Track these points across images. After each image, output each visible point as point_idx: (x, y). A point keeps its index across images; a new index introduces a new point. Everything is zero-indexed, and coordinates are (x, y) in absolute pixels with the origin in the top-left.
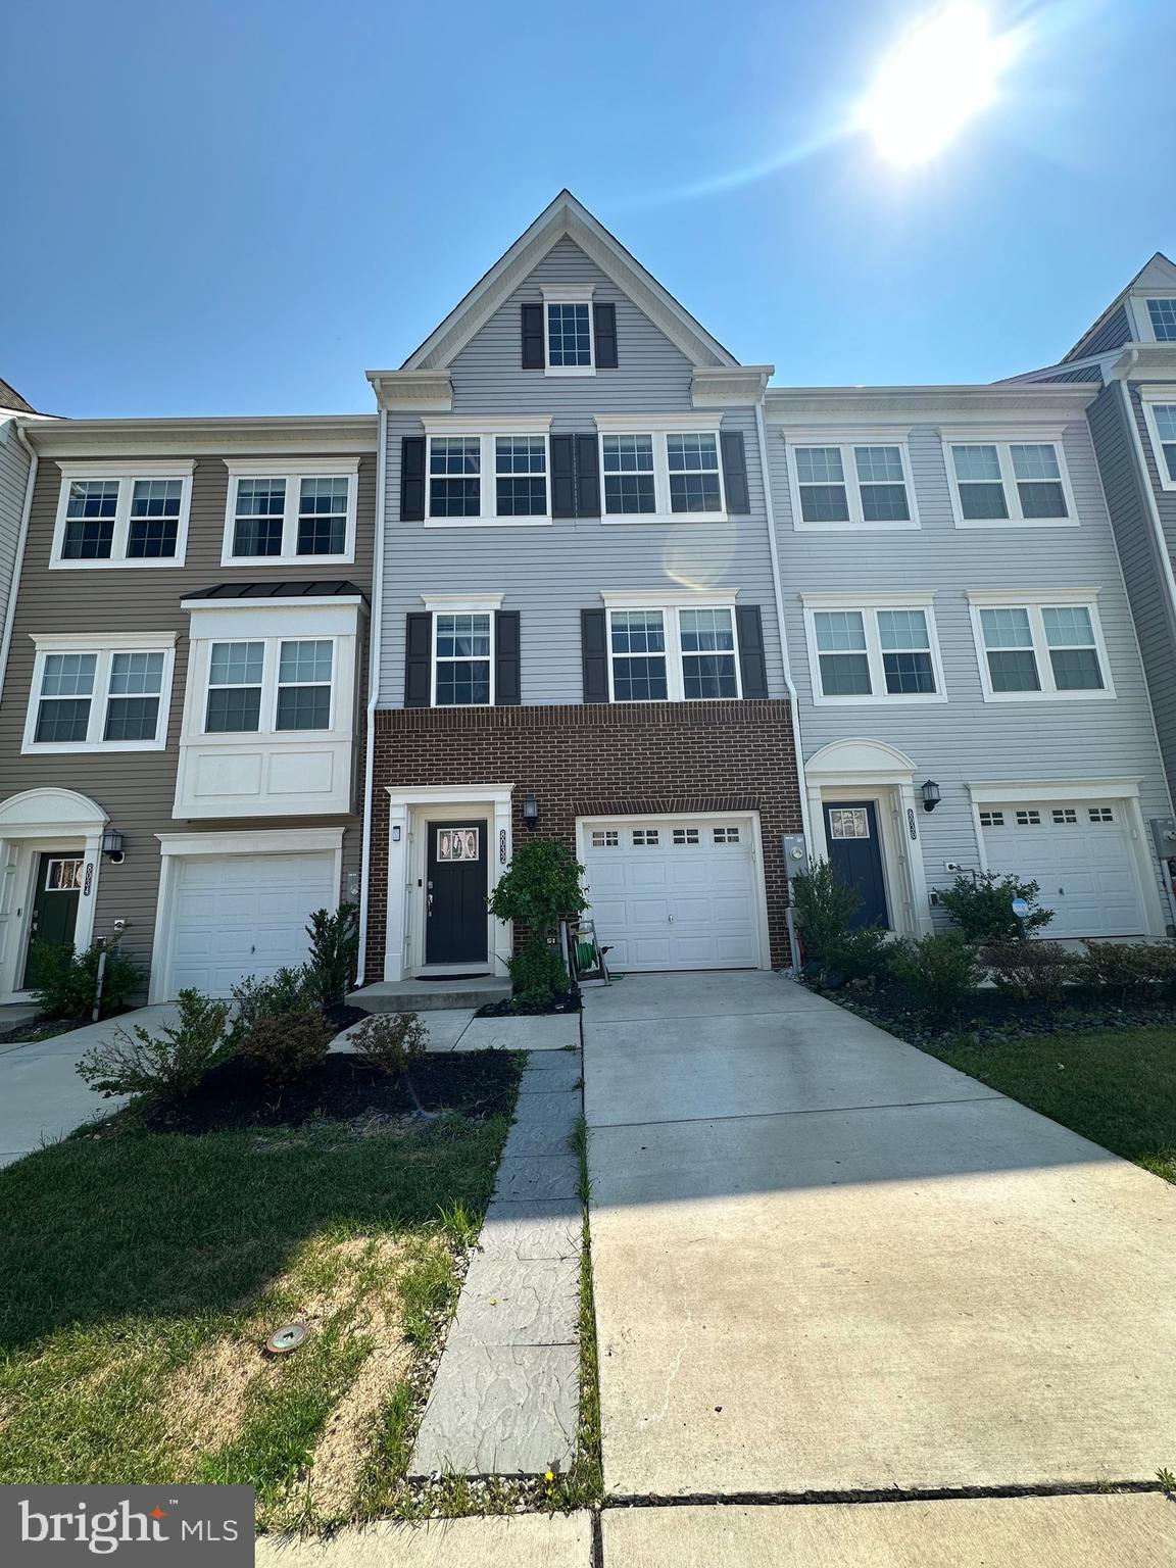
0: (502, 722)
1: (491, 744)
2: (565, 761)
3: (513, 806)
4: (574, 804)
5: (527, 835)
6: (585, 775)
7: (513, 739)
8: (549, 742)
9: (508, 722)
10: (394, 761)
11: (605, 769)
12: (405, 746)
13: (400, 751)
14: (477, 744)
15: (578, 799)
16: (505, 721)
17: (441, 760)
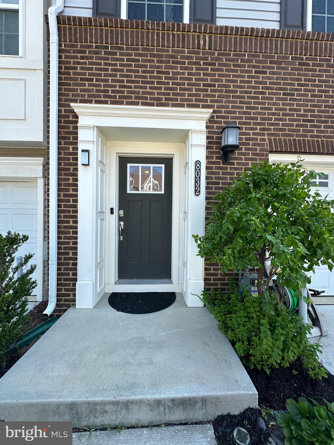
0: (199, 44)
1: (186, 68)
2: (262, 93)
3: (208, 138)
4: (270, 140)
5: (221, 168)
6: (281, 109)
7: (209, 64)
8: (247, 72)
9: (204, 44)
10: (82, 79)
11: (302, 105)
12: (93, 63)
13: (89, 69)
14: (171, 67)
15: (272, 135)
16: (202, 43)
17: (133, 82)
